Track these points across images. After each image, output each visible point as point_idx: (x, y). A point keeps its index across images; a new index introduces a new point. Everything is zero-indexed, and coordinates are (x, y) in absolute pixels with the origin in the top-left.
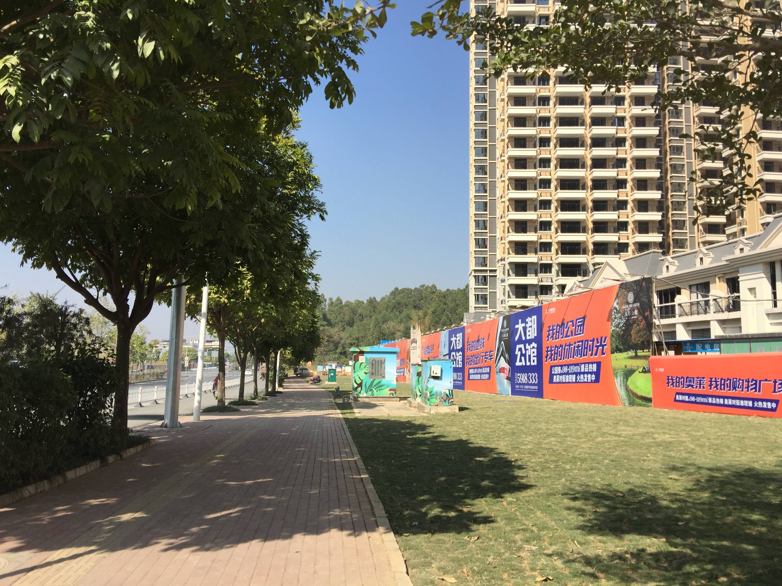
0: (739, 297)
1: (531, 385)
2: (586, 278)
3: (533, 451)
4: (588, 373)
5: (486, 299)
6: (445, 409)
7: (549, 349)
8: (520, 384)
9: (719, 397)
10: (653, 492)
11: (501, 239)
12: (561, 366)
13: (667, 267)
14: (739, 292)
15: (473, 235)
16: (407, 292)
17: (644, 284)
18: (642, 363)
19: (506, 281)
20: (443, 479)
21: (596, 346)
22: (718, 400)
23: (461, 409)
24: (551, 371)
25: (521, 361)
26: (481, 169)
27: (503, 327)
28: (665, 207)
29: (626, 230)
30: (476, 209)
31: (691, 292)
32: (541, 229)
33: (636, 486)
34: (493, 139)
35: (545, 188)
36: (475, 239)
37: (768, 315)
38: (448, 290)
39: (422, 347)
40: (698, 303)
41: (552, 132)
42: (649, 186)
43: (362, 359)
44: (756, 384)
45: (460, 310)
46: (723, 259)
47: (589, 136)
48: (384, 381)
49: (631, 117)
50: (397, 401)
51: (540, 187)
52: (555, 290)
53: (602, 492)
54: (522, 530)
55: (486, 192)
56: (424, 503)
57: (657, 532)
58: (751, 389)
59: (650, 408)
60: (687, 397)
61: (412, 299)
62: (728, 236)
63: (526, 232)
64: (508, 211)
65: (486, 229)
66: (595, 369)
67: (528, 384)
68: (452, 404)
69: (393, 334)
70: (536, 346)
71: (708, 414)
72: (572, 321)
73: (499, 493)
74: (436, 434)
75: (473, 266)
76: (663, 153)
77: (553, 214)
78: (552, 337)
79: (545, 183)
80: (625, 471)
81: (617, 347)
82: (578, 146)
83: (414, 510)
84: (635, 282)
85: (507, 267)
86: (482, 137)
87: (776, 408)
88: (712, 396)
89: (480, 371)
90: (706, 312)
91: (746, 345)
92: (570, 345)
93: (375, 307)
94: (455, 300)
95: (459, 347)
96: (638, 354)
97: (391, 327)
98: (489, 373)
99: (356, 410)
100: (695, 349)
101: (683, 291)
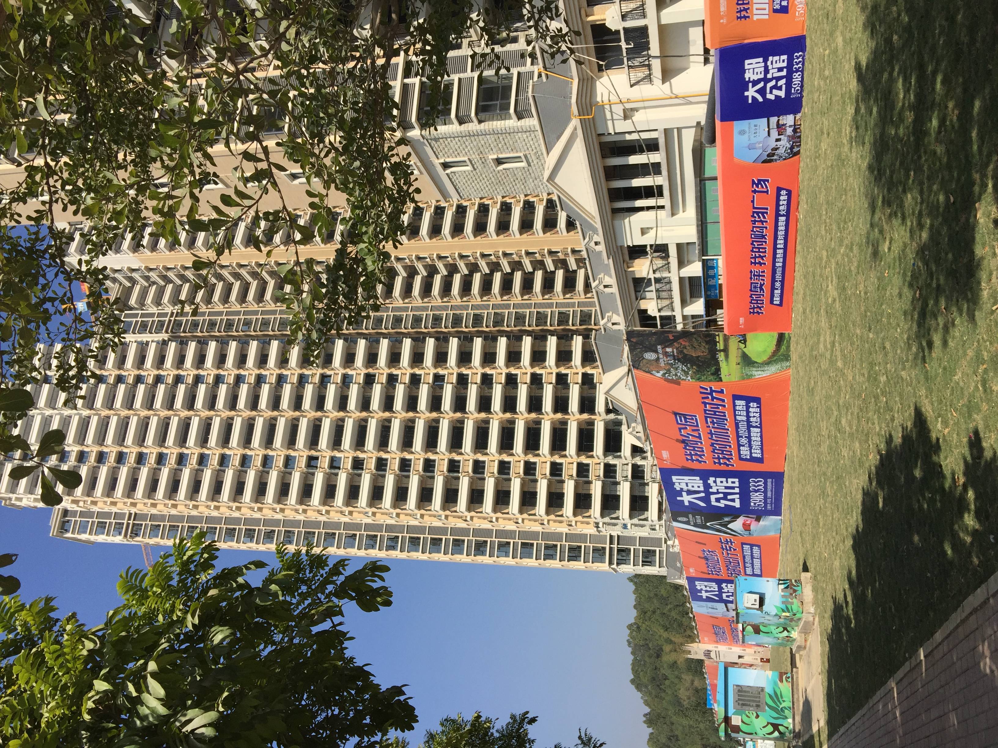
0: (651, 246)
1: (766, 487)
2: (624, 421)
3: (863, 438)
4: (748, 412)
5: (649, 551)
6: (807, 592)
7: (716, 461)
8: (766, 503)
9: (775, 254)
10: (911, 255)
11: (571, 525)
12: (739, 445)
13: (613, 324)
14: (645, 246)
15: (563, 563)
16: (637, 667)
17: (634, 340)
18: (733, 344)
19: (625, 522)
20: (916, 538)
21: (712, 400)
22: (778, 256)
23: (806, 569)
24: (746, 460)
25: (733, 500)
26: (480, 548)
27: (688, 523)
28: (542, 334)
29: (567, 375)
30: (530, 557)
31: (644, 298)
32: (561, 475)
33: (905, 281)
34: (443, 530)
35: (509, 468)
36: (568, 561)
37: (673, 214)
38: (635, 607)
39: (717, 642)
40: (657, 290)
41: (443, 457)
42: (516, 349)
43: (736, 720)
44: (758, 213)
45: (663, 592)
46: (606, 262)
47: (451, 414)
48: (769, 690)
49: (435, 367)
50: (797, 673)
51: (508, 474)
52: (638, 461)
53: (916, 317)
54: (984, 386)
55: (508, 543)
56: (957, 545)
57: (967, 220)
58: (764, 217)
59: (792, 336)
60: (776, 291)
61: (647, 659)
62: (579, 267)
63: (563, 494)
64: (535, 515)
65: (556, 546)
66: (743, 403)
67: (765, 492)
68: (798, 581)
69: (697, 691)
70: (713, 479)
71: (797, 266)
72: (680, 429)
73: (932, 446)
74: (847, 586)
75: (605, 567)
76: (479, 334)
77: (543, 459)
78: (700, 456)
79: (504, 467)
80: (884, 307)
81: (713, 374)
82: (463, 428)
83: (970, 553)
84: (631, 350)
85: (607, 519)
86: (440, 545)
87: (787, 190)
88: (774, 262)
89: (748, 559)
90: (670, 282)
91: (710, 227)
92: (711, 433)
93: (659, 716)
94: (650, 598)
95: (715, 586)
96: (722, 348)
97: (687, 694)
98: (752, 546)
99: (815, 728)
100: (714, 286)
101: (643, 307)
